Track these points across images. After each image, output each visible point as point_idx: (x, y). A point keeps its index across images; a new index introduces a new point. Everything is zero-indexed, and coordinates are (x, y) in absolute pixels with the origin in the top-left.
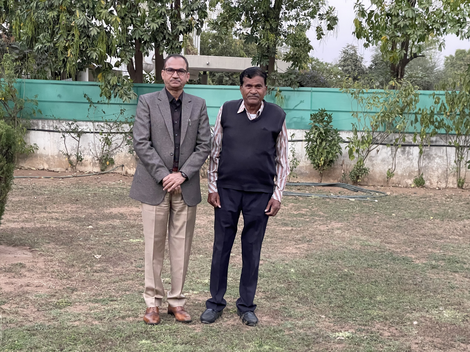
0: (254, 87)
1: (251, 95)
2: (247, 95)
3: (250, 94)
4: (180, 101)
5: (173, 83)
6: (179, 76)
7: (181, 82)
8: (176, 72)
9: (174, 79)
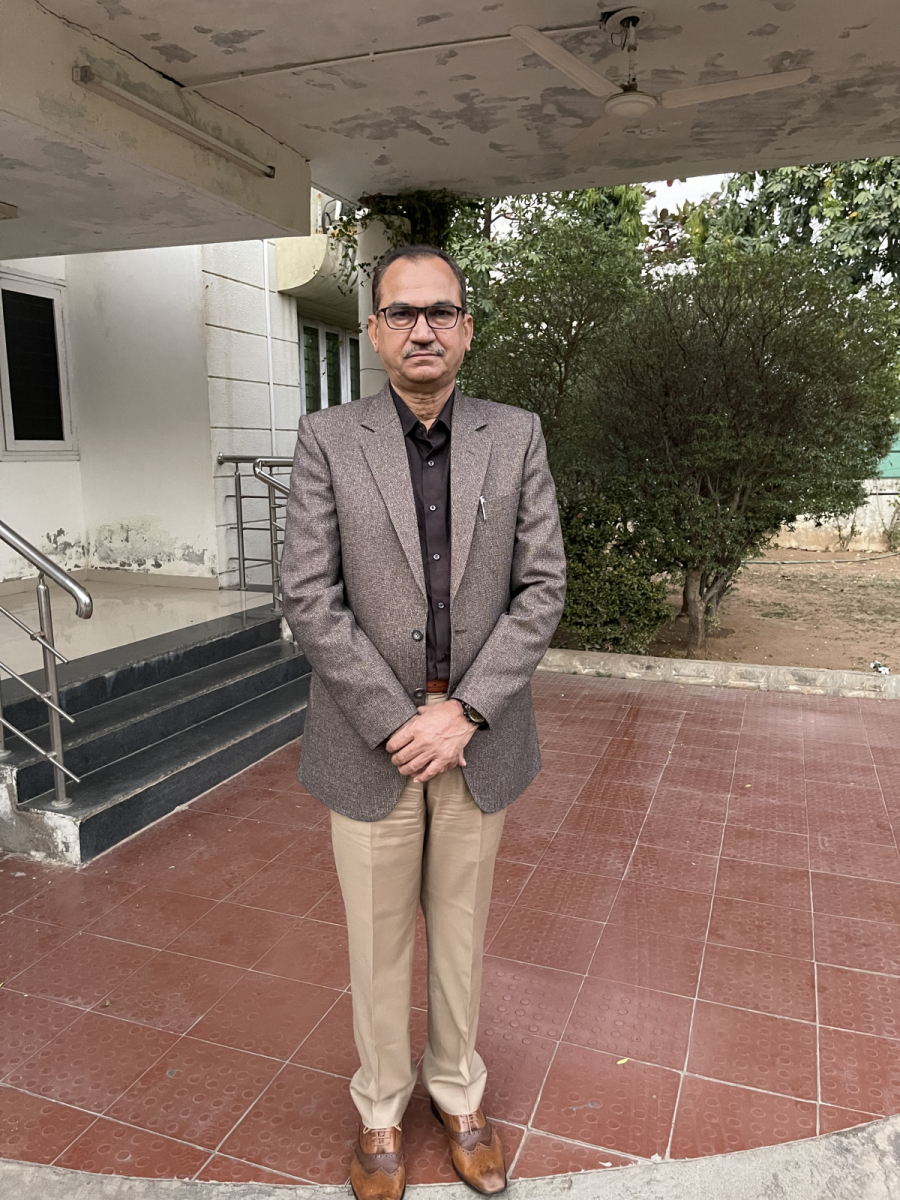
4: (443, 428)
5: (418, 364)
6: (434, 332)
7: (448, 356)
8: (422, 319)
9: (418, 347)
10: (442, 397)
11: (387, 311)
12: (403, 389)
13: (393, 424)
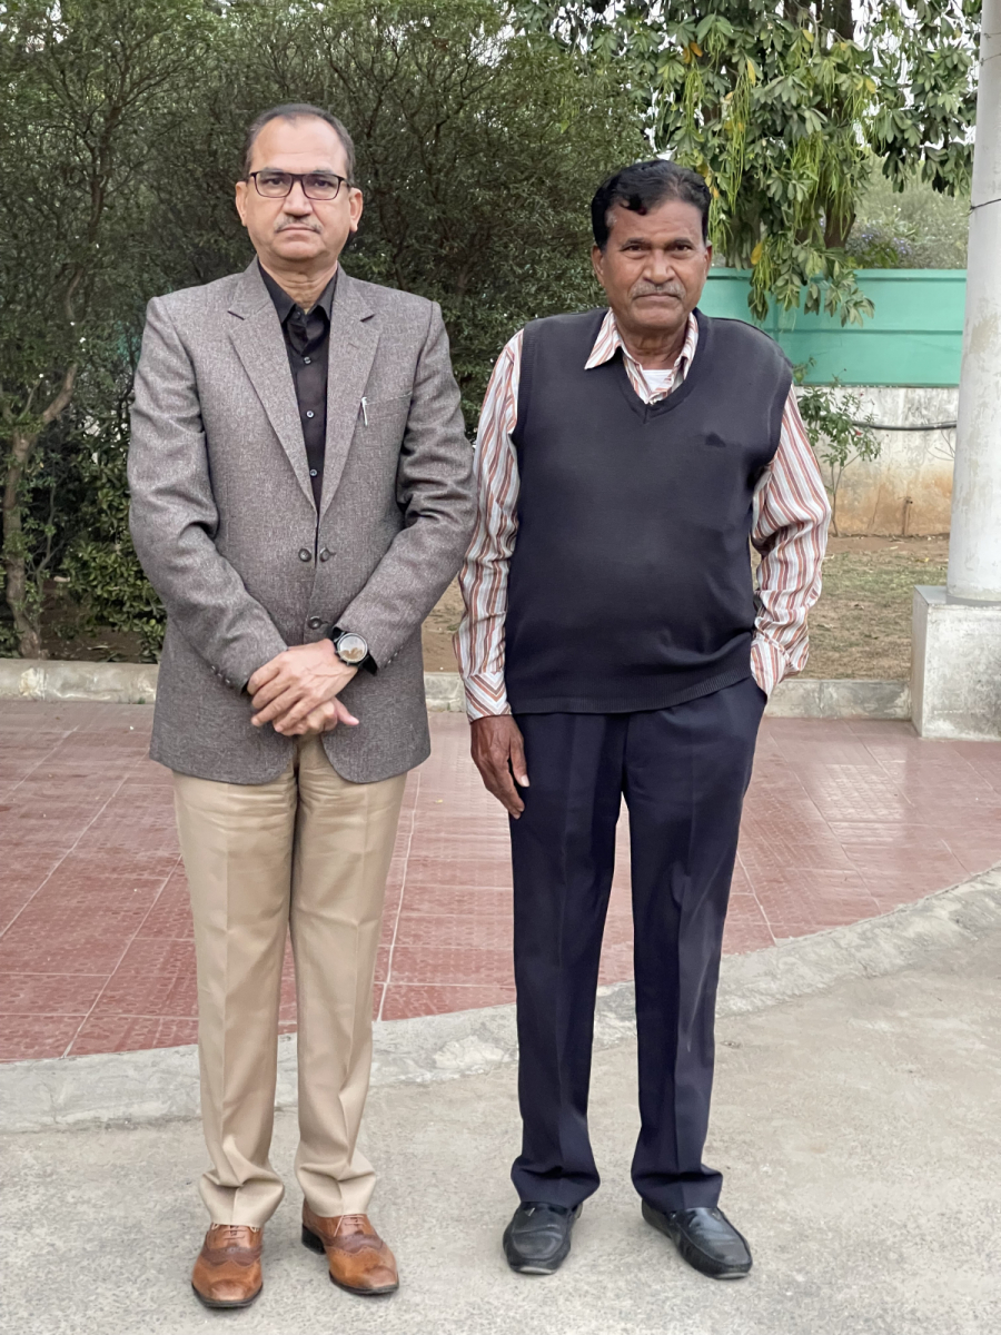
0: (658, 253)
1: (649, 288)
2: (629, 288)
3: (642, 286)
4: (321, 316)
5: (290, 239)
6: (312, 204)
7: (326, 234)
8: (297, 186)
9: (291, 219)
10: (321, 280)
11: (258, 176)
12: (275, 268)
13: (266, 310)
